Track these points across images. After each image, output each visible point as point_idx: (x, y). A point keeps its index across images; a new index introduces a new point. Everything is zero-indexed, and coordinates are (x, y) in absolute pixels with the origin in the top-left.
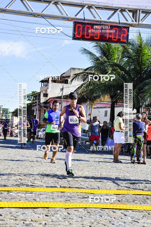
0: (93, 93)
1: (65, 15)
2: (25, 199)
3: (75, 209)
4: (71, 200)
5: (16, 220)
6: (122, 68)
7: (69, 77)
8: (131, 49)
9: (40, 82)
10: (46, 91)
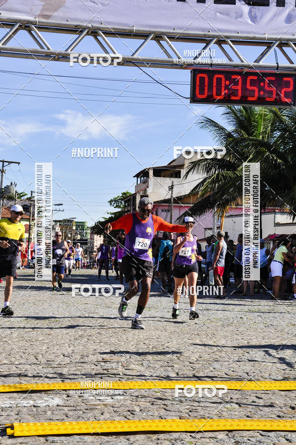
2: (112, 409)
3: (210, 434)
4: (200, 408)
7: (182, 166)
8: (287, 116)
9: (134, 177)
10: (145, 190)
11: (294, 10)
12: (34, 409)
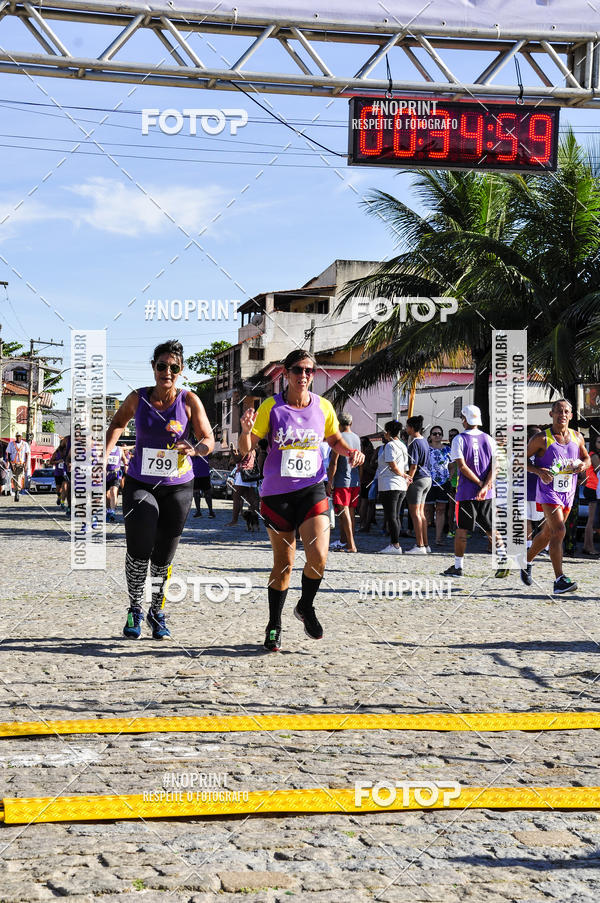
0: (413, 346)
3: (390, 818)
4: (370, 767)
5: (161, 888)
6: (511, 256)
7: (331, 290)
8: (540, 190)
10: (259, 339)
12: (44, 772)
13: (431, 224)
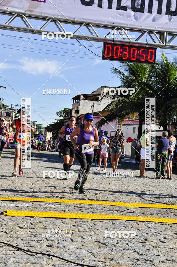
0: (121, 111)
1: (95, 36)
2: (55, 209)
3: (101, 220)
4: (98, 212)
5: (45, 229)
6: (151, 87)
7: (99, 95)
9: (72, 99)
10: (78, 108)
11: (156, 15)
12: (16, 207)
13: (128, 77)
